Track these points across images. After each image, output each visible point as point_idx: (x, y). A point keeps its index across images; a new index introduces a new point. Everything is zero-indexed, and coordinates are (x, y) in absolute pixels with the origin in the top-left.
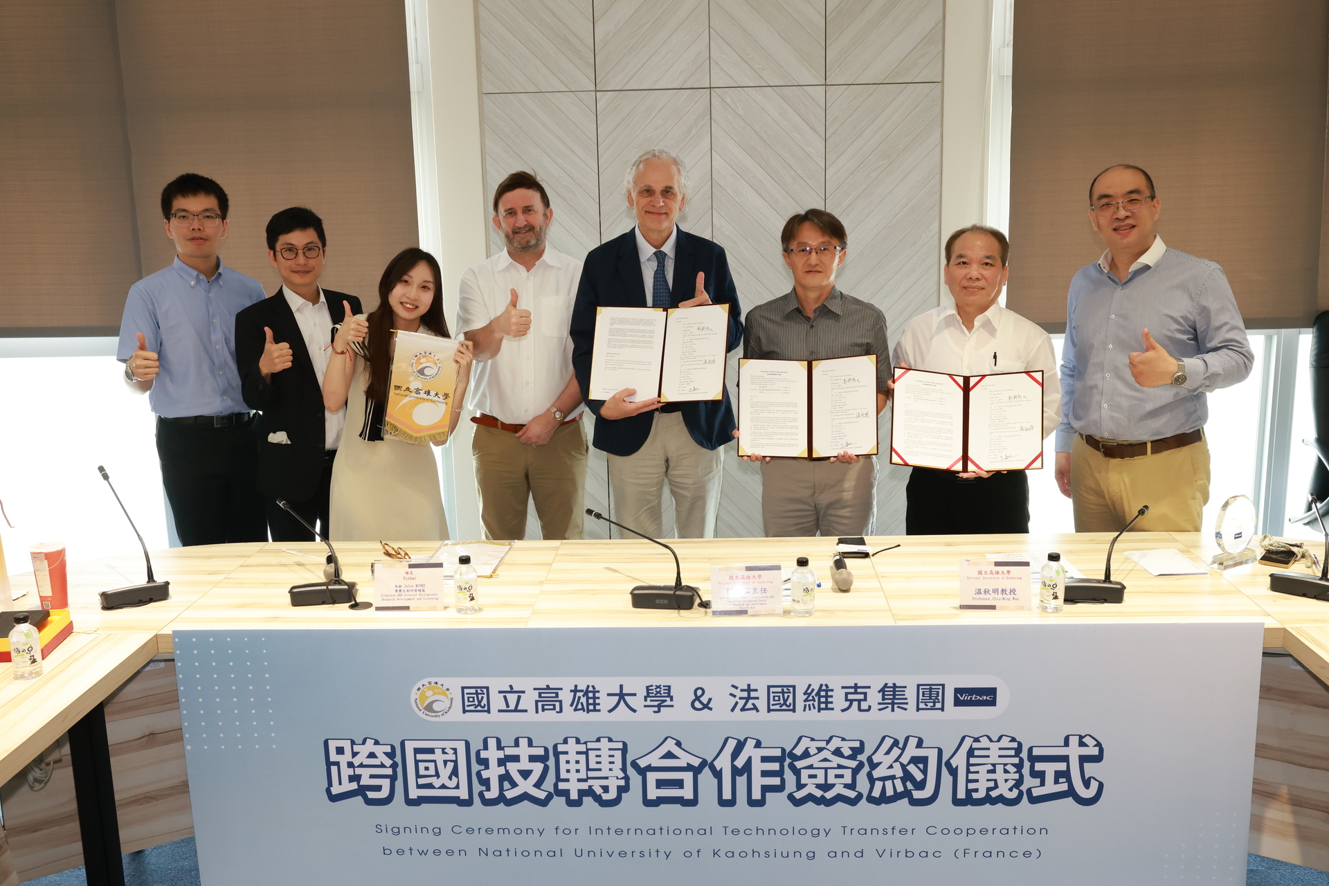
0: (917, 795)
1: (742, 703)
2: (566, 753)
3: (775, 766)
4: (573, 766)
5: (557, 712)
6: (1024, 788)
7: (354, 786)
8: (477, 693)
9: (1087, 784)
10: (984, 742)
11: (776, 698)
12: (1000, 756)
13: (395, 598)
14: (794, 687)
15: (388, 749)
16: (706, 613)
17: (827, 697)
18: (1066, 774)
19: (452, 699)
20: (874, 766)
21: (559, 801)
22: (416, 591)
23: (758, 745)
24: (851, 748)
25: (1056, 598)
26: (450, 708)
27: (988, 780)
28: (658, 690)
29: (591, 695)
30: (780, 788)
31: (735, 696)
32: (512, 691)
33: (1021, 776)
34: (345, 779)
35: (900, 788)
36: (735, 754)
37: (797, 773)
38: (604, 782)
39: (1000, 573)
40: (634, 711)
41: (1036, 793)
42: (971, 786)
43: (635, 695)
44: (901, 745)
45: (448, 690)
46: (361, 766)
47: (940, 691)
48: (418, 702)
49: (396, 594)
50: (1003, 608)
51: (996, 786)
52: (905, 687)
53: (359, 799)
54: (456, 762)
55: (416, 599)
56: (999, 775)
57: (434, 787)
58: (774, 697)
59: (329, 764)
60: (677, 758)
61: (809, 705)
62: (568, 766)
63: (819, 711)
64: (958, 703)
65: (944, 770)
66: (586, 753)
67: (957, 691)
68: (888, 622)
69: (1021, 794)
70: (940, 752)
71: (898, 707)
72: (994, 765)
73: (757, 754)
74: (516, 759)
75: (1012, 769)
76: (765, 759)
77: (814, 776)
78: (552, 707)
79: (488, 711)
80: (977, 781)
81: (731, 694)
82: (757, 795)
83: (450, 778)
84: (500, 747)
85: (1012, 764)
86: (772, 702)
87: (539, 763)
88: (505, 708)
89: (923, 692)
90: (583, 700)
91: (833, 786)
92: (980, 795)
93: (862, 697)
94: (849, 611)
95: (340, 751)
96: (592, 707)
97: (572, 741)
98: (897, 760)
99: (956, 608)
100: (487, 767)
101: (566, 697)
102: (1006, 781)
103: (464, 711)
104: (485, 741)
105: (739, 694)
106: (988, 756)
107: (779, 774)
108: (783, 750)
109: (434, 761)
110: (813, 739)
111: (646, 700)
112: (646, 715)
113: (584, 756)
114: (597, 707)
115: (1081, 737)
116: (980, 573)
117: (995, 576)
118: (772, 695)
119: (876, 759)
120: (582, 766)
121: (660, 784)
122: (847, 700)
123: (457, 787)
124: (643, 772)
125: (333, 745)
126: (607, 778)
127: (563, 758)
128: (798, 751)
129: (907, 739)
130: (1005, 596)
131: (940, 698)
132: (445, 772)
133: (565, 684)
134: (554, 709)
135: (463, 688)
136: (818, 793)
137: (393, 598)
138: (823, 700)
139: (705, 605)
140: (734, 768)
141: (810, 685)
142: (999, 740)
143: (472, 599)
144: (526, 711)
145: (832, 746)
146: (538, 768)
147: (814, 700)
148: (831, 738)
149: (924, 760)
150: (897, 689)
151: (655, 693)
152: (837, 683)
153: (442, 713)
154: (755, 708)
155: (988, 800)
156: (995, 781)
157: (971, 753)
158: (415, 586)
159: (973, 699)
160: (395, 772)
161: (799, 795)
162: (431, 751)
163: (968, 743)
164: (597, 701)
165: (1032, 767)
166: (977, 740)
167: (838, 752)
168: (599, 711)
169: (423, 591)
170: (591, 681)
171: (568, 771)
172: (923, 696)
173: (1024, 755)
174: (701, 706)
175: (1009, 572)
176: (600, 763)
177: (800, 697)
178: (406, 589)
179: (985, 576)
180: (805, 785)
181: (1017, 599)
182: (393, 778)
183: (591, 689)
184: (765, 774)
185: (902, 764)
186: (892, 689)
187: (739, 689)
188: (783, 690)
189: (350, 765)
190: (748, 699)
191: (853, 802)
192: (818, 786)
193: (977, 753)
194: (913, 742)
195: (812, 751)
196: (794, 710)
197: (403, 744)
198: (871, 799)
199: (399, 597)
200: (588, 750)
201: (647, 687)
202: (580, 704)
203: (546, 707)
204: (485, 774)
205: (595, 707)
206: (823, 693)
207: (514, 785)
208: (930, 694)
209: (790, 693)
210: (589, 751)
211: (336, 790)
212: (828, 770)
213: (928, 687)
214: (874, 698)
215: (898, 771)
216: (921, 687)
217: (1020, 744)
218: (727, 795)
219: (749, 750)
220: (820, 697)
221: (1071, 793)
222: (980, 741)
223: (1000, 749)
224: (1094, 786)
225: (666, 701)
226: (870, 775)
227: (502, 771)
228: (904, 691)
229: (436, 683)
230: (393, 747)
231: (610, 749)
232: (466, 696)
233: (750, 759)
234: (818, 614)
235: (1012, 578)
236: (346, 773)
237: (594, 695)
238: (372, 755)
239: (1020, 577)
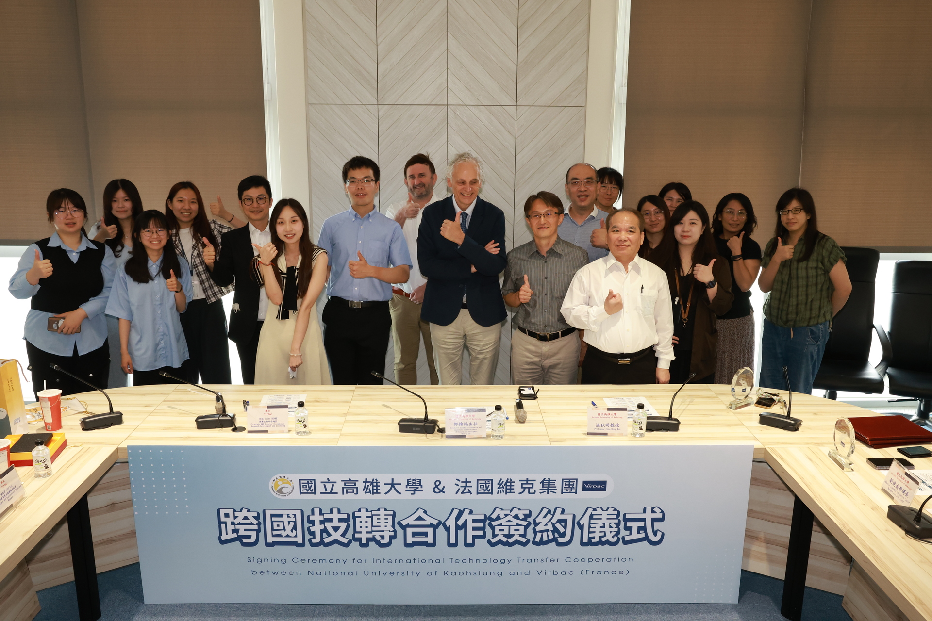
0: (561, 540)
1: (462, 489)
2: (360, 517)
3: (481, 525)
4: (363, 525)
5: (355, 494)
6: (620, 536)
7: (235, 535)
8: (308, 483)
9: (655, 533)
10: (599, 511)
11: (482, 487)
12: (607, 519)
13: (260, 426)
14: (492, 480)
15: (255, 514)
16: (442, 436)
17: (511, 486)
18: (644, 529)
19: (293, 486)
20: (536, 524)
21: (355, 545)
22: (272, 421)
23: (471, 512)
24: (524, 515)
25: (641, 429)
26: (292, 491)
27: (600, 532)
28: (414, 481)
29: (375, 484)
30: (483, 537)
31: (458, 485)
32: (329, 482)
33: (619, 530)
34: (230, 531)
35: (551, 537)
36: (458, 518)
37: (493, 528)
38: (382, 534)
39: (611, 415)
40: (400, 493)
41: (627, 539)
42: (591, 535)
43: (400, 484)
44: (552, 513)
45: (291, 481)
46: (239, 524)
47: (575, 483)
48: (273, 488)
49: (260, 423)
50: (612, 435)
51: (605, 535)
52: (555, 480)
53: (238, 543)
54: (295, 522)
55: (272, 426)
56: (607, 529)
57: (282, 536)
58: (481, 486)
59: (220, 523)
60: (424, 520)
61: (501, 490)
62: (361, 525)
63: (506, 494)
64: (584, 489)
65: (576, 526)
66: (372, 517)
67: (585, 483)
68: (545, 443)
69: (619, 539)
70: (574, 516)
71: (551, 491)
72: (604, 524)
73: (470, 518)
74: (331, 520)
75: (614, 526)
76: (474, 521)
77: (503, 530)
78: (352, 491)
79: (315, 493)
80: (594, 532)
81: (456, 484)
82: (469, 541)
83: (292, 531)
84: (321, 514)
85: (615, 523)
86: (479, 489)
87: (344, 523)
88: (324, 491)
89: (565, 483)
90: (370, 487)
91: (513, 535)
92: (596, 540)
93: (531, 486)
94: (525, 436)
95: (227, 515)
96: (376, 491)
97: (363, 510)
98: (550, 521)
99: (585, 434)
100: (314, 525)
101: (360, 485)
102: (611, 532)
103: (301, 493)
104: (313, 510)
105: (460, 484)
106: (601, 519)
107: (483, 529)
108: (485, 516)
109: (283, 522)
110: (502, 510)
111: (407, 487)
112: (407, 496)
113: (370, 519)
114: (379, 491)
115: (653, 508)
116: (599, 414)
117: (607, 416)
118: (479, 485)
119: (538, 520)
120: (369, 525)
121: (414, 534)
122: (522, 487)
123: (296, 536)
124: (404, 528)
125: (222, 512)
126: (383, 531)
127: (358, 520)
128: (494, 516)
129: (556, 509)
130: (613, 428)
131: (575, 486)
132: (289, 528)
133: (360, 478)
134: (353, 492)
135: (300, 480)
136: (505, 539)
137: (258, 426)
138: (508, 487)
139: (442, 431)
140: (457, 525)
141: (501, 479)
142: (607, 510)
143: (305, 427)
144: (337, 493)
145: (513, 513)
146: (343, 526)
147: (503, 488)
148: (513, 509)
149: (565, 521)
150: (550, 482)
151: (412, 483)
152: (516, 478)
153: (287, 494)
154: (470, 492)
155: (601, 543)
156: (605, 532)
157: (591, 517)
158: (271, 418)
159: (593, 487)
160: (259, 527)
161: (493, 541)
162: (281, 516)
163: (590, 511)
164: (378, 488)
165: (625, 524)
166: (595, 510)
167: (516, 517)
168: (380, 493)
169: (276, 421)
170: (375, 476)
171: (361, 527)
172: (565, 485)
173: (621, 518)
174: (439, 491)
175: (615, 414)
176: (379, 523)
177: (496, 486)
178: (266, 420)
179: (602, 416)
180: (497, 535)
181: (620, 430)
182: (258, 531)
183: (375, 481)
184: (474, 529)
185: (552, 524)
186: (548, 482)
187: (461, 482)
188: (486, 482)
189: (233, 523)
190: (465, 487)
191: (524, 544)
192: (505, 536)
193: (594, 517)
194: (559, 511)
195: (502, 516)
196: (492, 493)
197: (264, 512)
198: (534, 543)
199: (262, 425)
200: (373, 515)
201: (408, 480)
202: (368, 490)
203: (348, 491)
204: (312, 529)
205: (377, 491)
206: (508, 484)
207: (329, 535)
208: (569, 484)
209: (490, 483)
211: (224, 538)
212: (511, 527)
213: (568, 480)
214: (538, 486)
215: (550, 527)
216: (564, 480)
217: (619, 512)
218: (453, 541)
219: (466, 515)
220: (507, 486)
221: (646, 538)
223: (608, 515)
224: (659, 534)
225: (418, 488)
226: (534, 529)
227: (322, 527)
228: (555, 483)
229: (284, 477)
230: (258, 514)
231: (385, 515)
232: (302, 485)
233: (466, 521)
234: (506, 437)
235: (617, 417)
236: (230, 527)
237: (377, 484)
238: (246, 518)
239: (621, 417)
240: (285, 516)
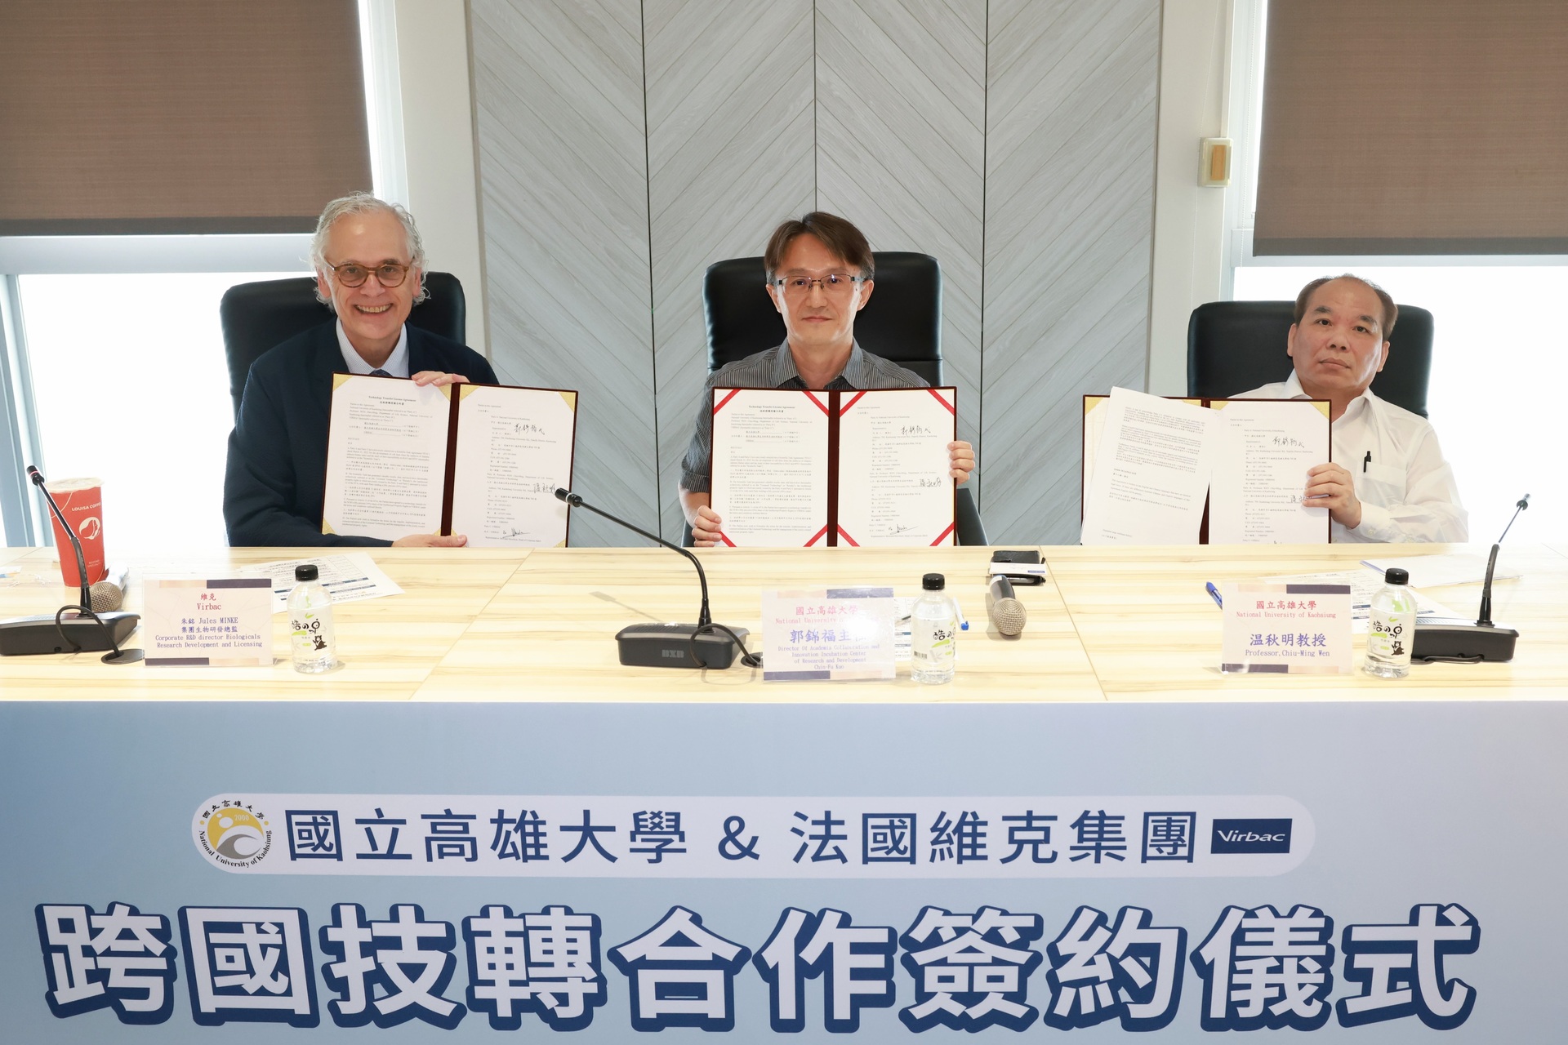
0: (1138, 1011)
1: (814, 845)
2: (487, 934)
3: (877, 961)
4: (500, 958)
5: (468, 860)
6: (1332, 999)
7: (97, 989)
8: (315, 823)
9: (1446, 991)
10: (1265, 918)
11: (880, 838)
12: (1291, 943)
13: (183, 642)
14: (913, 817)
15: (156, 924)
16: (754, 675)
17: (974, 835)
18: (1410, 974)
19: (269, 834)
20: (1059, 960)
21: (476, 1021)
22: (220, 629)
23: (845, 922)
24: (1018, 929)
25: (1399, 651)
26: (266, 849)
27: (1267, 986)
28: (657, 820)
29: (529, 828)
30: (886, 1000)
31: (801, 833)
32: (380, 820)
33: (1329, 979)
34: (80, 977)
35: (1107, 1000)
36: (802, 940)
37: (917, 972)
38: (559, 988)
39: (1297, 606)
40: (612, 859)
41: (1353, 1007)
42: (1237, 996)
43: (612, 829)
44: (1111, 924)
45: (261, 816)
46: (108, 953)
47: (1187, 826)
48: (206, 837)
49: (184, 635)
50: (1301, 672)
51: (1282, 996)
52: (1122, 818)
53: (109, 1013)
54: (283, 948)
55: (220, 645)
56: (1290, 977)
57: (245, 993)
58: (875, 835)
59: (48, 949)
60: (693, 944)
61: (942, 850)
62: (491, 958)
63: (960, 862)
64: (1218, 847)
65: (1189, 968)
66: (524, 934)
67: (1220, 825)
68: (1091, 695)
69: (1326, 1008)
70: (1183, 935)
71: (1108, 854)
72: (1280, 959)
73: (843, 940)
74: (394, 943)
75: (1315, 966)
76: (857, 948)
77: (950, 979)
78: (457, 850)
79: (339, 856)
80: (1247, 987)
81: (794, 830)
82: (842, 1011)
83: (274, 976)
84: (363, 922)
85: (1313, 957)
86: (871, 845)
87: (436, 951)
88: (369, 851)
89: (1155, 828)
90: (516, 838)
91: (982, 996)
92: (1254, 1010)
93: (1040, 835)
94: (1018, 674)
95: (67, 926)
96: (534, 850)
97: (497, 913)
98: (1102, 950)
99: (1215, 670)
100: (341, 958)
101: (483, 831)
102: (1301, 986)
103: (294, 856)
104: (336, 911)
105: (808, 828)
106: (1270, 943)
107: (885, 974)
108: (892, 932)
109: (244, 946)
110: (947, 913)
111: (633, 839)
112: (635, 866)
113: (521, 939)
114: (543, 852)
115: (1441, 909)
116: (1260, 605)
117: (1287, 611)
118: (871, 832)
119: (1063, 948)
120: (518, 958)
121: (664, 991)
122: (1012, 840)
123: (288, 993)
124: (631, 969)
125: (52, 916)
126: (564, 980)
127: (481, 943)
128: (920, 934)
129: (1122, 913)
130: (1304, 648)
131: (1186, 838)
132: (265, 966)
133: (481, 808)
134: (462, 853)
135: (289, 814)
136: (956, 1009)
137: (177, 642)
138: (967, 840)
139: (753, 661)
140: (800, 964)
141: (943, 814)
142: (1291, 914)
143: (321, 645)
144: (409, 857)
145: (983, 926)
146: (435, 961)
147: (950, 841)
148: (981, 910)
149: (1153, 950)
150: (1106, 822)
151: (650, 826)
152: (994, 810)
153: (251, 859)
154: (840, 855)
155: (1267, 1020)
156: (1281, 987)
157: (1238, 937)
158: (218, 621)
159: (1247, 839)
160: (171, 964)
161: (920, 1012)
162: (237, 928)
163: (1234, 919)
164: (542, 840)
165: (1349, 962)
166: (1250, 914)
167: (993, 936)
168: (546, 858)
169: (234, 629)
170: (530, 803)
171: (492, 966)
172: (1155, 834)
173: (1336, 940)
174: (738, 851)
175: (1312, 604)
176: (550, 952)
177: (925, 837)
178: (202, 626)
179: (1270, 611)
180: (932, 995)
181: (1327, 654)
182: (169, 976)
183: (529, 817)
184: (857, 974)
185: (1111, 958)
186: (1097, 822)
187: (809, 821)
188: (892, 822)
189: (88, 951)
190: (826, 838)
191: (1019, 1024)
192: (956, 997)
193: (1249, 937)
194: (1132, 917)
195: (946, 934)
196: (912, 860)
197: (182, 914)
198: (1052, 1020)
199: (189, 642)
200: (527, 928)
201: (636, 816)
202: (509, 846)
203: (446, 850)
204: (338, 971)
205: (537, 852)
206: (967, 829)
207: (393, 990)
208: (1169, 830)
209: (906, 827)
210: (531, 932)
211: (64, 996)
212: (975, 968)
213: (1165, 818)
214: (1063, 837)
215: (1104, 970)
216: (1151, 818)
217: (1329, 922)
218: (787, 1011)
219: (828, 931)
220: (962, 835)
221: (1417, 1007)
222: (1256, 917)
223: (1292, 930)
224: (1459, 994)
225: (671, 841)
226: (1051, 977)
227: (369, 964)
228: (1120, 825)
229: (239, 804)
230: (165, 921)
231: (568, 928)
232: (296, 829)
233: (829, 949)
234: (961, 680)
235: (1318, 615)
236: (81, 965)
237: (536, 829)
238: (127, 934)
239: (1333, 613)
240: (249, 930)
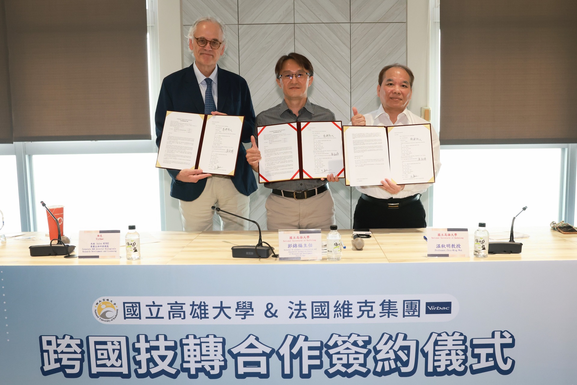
0: (404, 370)
1: (296, 313)
2: (188, 345)
3: (317, 353)
4: (192, 353)
5: (182, 319)
6: (468, 364)
7: (58, 365)
8: (133, 306)
9: (505, 361)
10: (444, 336)
12: (453, 345)
13: (91, 251)
16: (276, 259)
17: (348, 308)
18: (493, 355)
19: (117, 310)
20: (377, 352)
21: (183, 375)
22: (103, 246)
23: (306, 339)
24: (363, 341)
25: (484, 249)
26: (116, 316)
27: (446, 360)
28: (244, 304)
29: (203, 308)
30: (320, 367)
31: (291, 308)
32: (154, 305)
33: (466, 357)
34: (52, 361)
35: (393, 366)
36: (292, 345)
37: (330, 356)
38: (211, 363)
39: (451, 235)
40: (230, 318)
41: (475, 367)
42: (436, 364)
43: (230, 308)
44: (394, 339)
45: (115, 304)
46: (62, 352)
47: (417, 305)
48: (97, 312)
49: (91, 248)
50: (453, 256)
51: (451, 364)
53: (61, 374)
54: (120, 350)
55: (103, 251)
56: (453, 357)
57: (107, 366)
58: (316, 309)
59: (42, 351)
60: (256, 347)
61: (338, 314)
62: (189, 353)
63: (343, 318)
64: (428, 312)
65: (420, 354)
66: (200, 345)
67: (428, 304)
69: (466, 368)
70: (417, 343)
71: (392, 315)
72: (450, 350)
73: (305, 345)
74: (157, 348)
75: (462, 353)
76: (310, 348)
77: (341, 359)
78: (179, 315)
79: (140, 318)
80: (440, 360)
81: (289, 307)
82: (305, 371)
83: (117, 360)
84: (147, 341)
85: (461, 350)
86: (314, 312)
87: (171, 351)
88: (150, 316)
89: (407, 305)
90: (198, 311)
91: (352, 365)
92: (442, 369)
93: (369, 308)
95: (49, 343)
96: (204, 315)
97: (191, 337)
98: (391, 348)
100: (139, 354)
101: (187, 309)
102: (457, 360)
103: (125, 318)
104: (138, 337)
105: (294, 307)
106: (446, 345)
107: (320, 357)
108: (322, 342)
109: (107, 350)
110: (340, 336)
111: (237, 311)
112: (237, 320)
114: (207, 316)
115: (502, 332)
116: (439, 235)
117: (448, 236)
118: (314, 308)
119: (378, 348)
120: (198, 353)
121: (246, 364)
122: (360, 310)
123: (121, 366)
124: (235, 357)
125: (45, 339)
126: (213, 360)
127: (186, 348)
128: (331, 343)
129: (397, 335)
130: (454, 248)
131: (417, 309)
132: (113, 357)
133: (187, 301)
134: (180, 316)
135: (124, 303)
136: (343, 370)
137: (89, 250)
138: (346, 310)
140: (291, 354)
141: (338, 301)
142: (453, 335)
144: (163, 318)
145: (352, 340)
146: (170, 354)
147: (340, 311)
148: (351, 335)
149: (408, 348)
150: (391, 304)
151: (242, 306)
152: (354, 300)
153: (111, 319)
154: (304, 316)
155: (447, 372)
156: (451, 360)
157: (436, 343)
158: (103, 244)
159: (437, 309)
160: (83, 356)
161: (331, 371)
162: (105, 343)
163: (434, 336)
164: (207, 312)
165: (473, 351)
166: (439, 335)
167: (355, 344)
168: (208, 318)
169: (108, 246)
170: (203, 299)
171: (189, 356)
172: (407, 308)
173: (468, 344)
174: (271, 315)
175: (456, 234)
176: (209, 351)
177: (332, 309)
178: (97, 245)
179: (442, 237)
180: (335, 365)
181: (461, 250)
182: (82, 360)
183: (203, 304)
184: (310, 358)
185: (394, 351)
186: (388, 304)
187: (294, 304)
188: (321, 304)
189: (56, 352)
190: (300, 310)
191: (365, 375)
192: (343, 365)
193: (439, 343)
194: (401, 337)
195: (340, 343)
196: (328, 317)
197: (87, 338)
198: (376, 373)
199: (93, 250)
200: (201, 342)
201: (238, 303)
202: (196, 314)
203: (175, 315)
204: (138, 358)
206: (346, 306)
207: (156, 365)
208: (411, 306)
209: (326, 306)
210: (202, 344)
211: (47, 368)
212: (349, 355)
213: (410, 302)
214: (377, 309)
215: (392, 355)
216: (406, 302)
217: (465, 337)
218: (287, 371)
219: (300, 343)
221: (496, 367)
222: (441, 336)
223: (453, 340)
224: (510, 362)
225: (249, 311)
226: (375, 358)
227: (148, 356)
228: (395, 305)
229: (108, 300)
230: (81, 341)
231: (215, 342)
232: (126, 308)
233: (301, 348)
234: (343, 260)
235: (458, 238)
236: (53, 357)
237: (205, 308)
238: (69, 346)
239: (462, 237)
240: (109, 344)
